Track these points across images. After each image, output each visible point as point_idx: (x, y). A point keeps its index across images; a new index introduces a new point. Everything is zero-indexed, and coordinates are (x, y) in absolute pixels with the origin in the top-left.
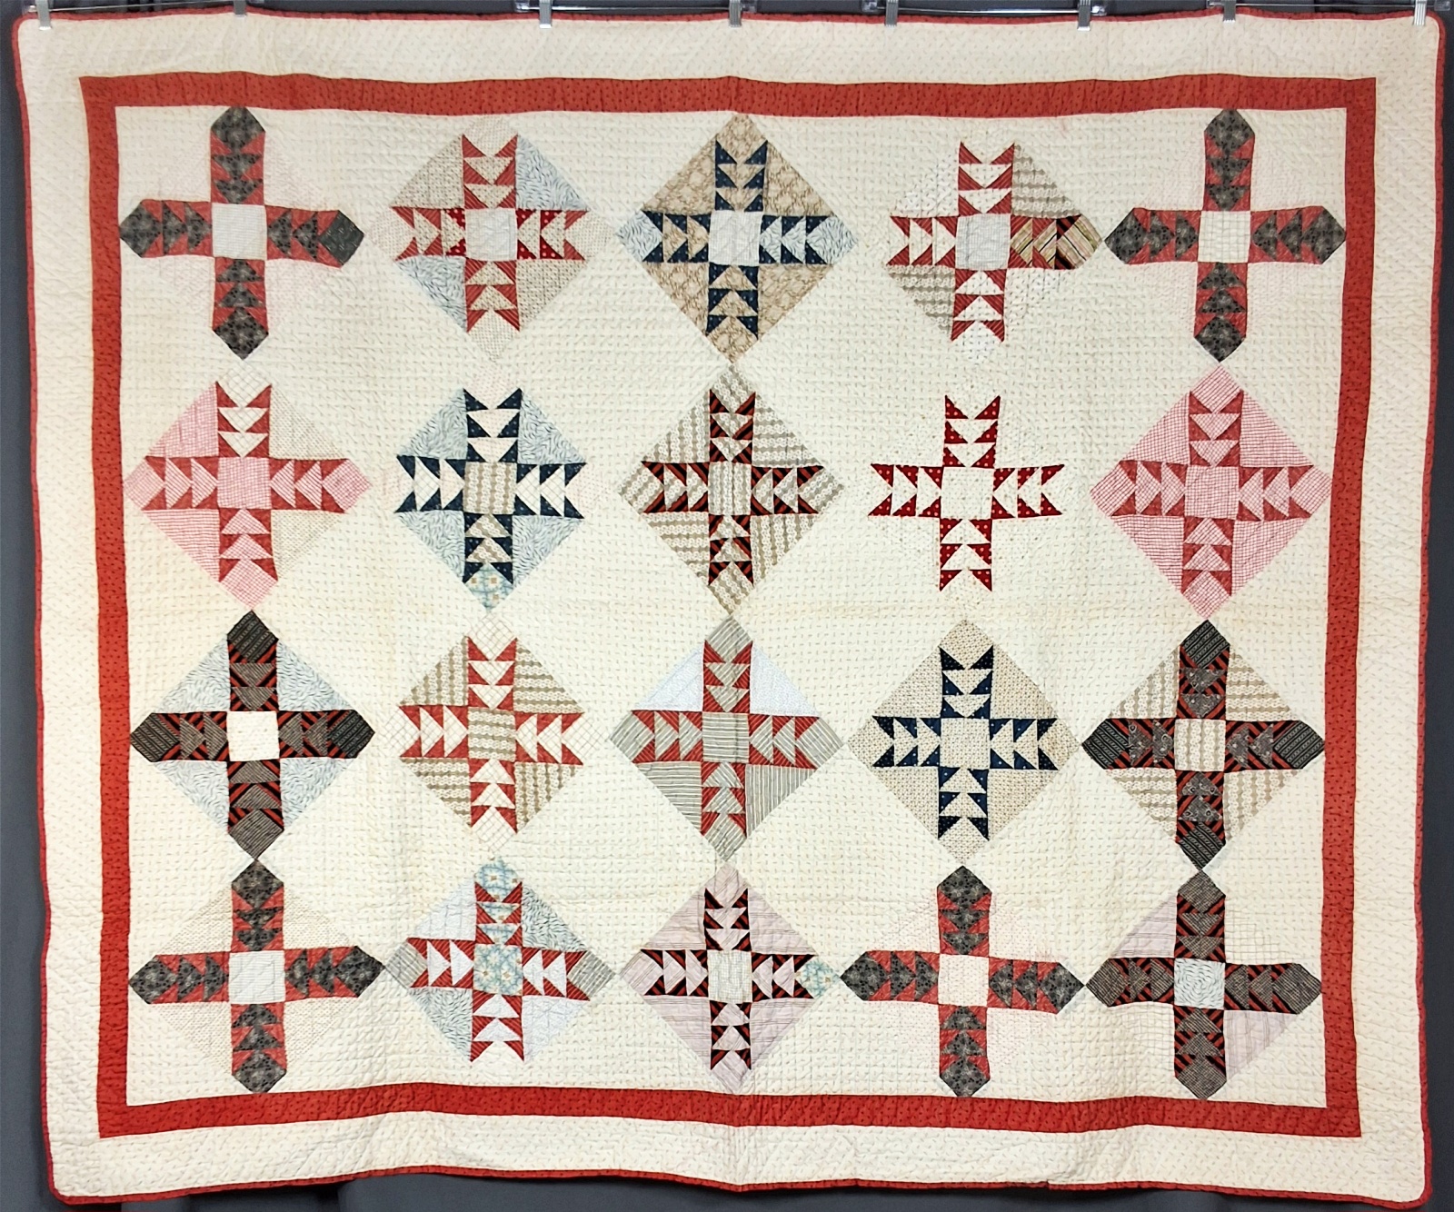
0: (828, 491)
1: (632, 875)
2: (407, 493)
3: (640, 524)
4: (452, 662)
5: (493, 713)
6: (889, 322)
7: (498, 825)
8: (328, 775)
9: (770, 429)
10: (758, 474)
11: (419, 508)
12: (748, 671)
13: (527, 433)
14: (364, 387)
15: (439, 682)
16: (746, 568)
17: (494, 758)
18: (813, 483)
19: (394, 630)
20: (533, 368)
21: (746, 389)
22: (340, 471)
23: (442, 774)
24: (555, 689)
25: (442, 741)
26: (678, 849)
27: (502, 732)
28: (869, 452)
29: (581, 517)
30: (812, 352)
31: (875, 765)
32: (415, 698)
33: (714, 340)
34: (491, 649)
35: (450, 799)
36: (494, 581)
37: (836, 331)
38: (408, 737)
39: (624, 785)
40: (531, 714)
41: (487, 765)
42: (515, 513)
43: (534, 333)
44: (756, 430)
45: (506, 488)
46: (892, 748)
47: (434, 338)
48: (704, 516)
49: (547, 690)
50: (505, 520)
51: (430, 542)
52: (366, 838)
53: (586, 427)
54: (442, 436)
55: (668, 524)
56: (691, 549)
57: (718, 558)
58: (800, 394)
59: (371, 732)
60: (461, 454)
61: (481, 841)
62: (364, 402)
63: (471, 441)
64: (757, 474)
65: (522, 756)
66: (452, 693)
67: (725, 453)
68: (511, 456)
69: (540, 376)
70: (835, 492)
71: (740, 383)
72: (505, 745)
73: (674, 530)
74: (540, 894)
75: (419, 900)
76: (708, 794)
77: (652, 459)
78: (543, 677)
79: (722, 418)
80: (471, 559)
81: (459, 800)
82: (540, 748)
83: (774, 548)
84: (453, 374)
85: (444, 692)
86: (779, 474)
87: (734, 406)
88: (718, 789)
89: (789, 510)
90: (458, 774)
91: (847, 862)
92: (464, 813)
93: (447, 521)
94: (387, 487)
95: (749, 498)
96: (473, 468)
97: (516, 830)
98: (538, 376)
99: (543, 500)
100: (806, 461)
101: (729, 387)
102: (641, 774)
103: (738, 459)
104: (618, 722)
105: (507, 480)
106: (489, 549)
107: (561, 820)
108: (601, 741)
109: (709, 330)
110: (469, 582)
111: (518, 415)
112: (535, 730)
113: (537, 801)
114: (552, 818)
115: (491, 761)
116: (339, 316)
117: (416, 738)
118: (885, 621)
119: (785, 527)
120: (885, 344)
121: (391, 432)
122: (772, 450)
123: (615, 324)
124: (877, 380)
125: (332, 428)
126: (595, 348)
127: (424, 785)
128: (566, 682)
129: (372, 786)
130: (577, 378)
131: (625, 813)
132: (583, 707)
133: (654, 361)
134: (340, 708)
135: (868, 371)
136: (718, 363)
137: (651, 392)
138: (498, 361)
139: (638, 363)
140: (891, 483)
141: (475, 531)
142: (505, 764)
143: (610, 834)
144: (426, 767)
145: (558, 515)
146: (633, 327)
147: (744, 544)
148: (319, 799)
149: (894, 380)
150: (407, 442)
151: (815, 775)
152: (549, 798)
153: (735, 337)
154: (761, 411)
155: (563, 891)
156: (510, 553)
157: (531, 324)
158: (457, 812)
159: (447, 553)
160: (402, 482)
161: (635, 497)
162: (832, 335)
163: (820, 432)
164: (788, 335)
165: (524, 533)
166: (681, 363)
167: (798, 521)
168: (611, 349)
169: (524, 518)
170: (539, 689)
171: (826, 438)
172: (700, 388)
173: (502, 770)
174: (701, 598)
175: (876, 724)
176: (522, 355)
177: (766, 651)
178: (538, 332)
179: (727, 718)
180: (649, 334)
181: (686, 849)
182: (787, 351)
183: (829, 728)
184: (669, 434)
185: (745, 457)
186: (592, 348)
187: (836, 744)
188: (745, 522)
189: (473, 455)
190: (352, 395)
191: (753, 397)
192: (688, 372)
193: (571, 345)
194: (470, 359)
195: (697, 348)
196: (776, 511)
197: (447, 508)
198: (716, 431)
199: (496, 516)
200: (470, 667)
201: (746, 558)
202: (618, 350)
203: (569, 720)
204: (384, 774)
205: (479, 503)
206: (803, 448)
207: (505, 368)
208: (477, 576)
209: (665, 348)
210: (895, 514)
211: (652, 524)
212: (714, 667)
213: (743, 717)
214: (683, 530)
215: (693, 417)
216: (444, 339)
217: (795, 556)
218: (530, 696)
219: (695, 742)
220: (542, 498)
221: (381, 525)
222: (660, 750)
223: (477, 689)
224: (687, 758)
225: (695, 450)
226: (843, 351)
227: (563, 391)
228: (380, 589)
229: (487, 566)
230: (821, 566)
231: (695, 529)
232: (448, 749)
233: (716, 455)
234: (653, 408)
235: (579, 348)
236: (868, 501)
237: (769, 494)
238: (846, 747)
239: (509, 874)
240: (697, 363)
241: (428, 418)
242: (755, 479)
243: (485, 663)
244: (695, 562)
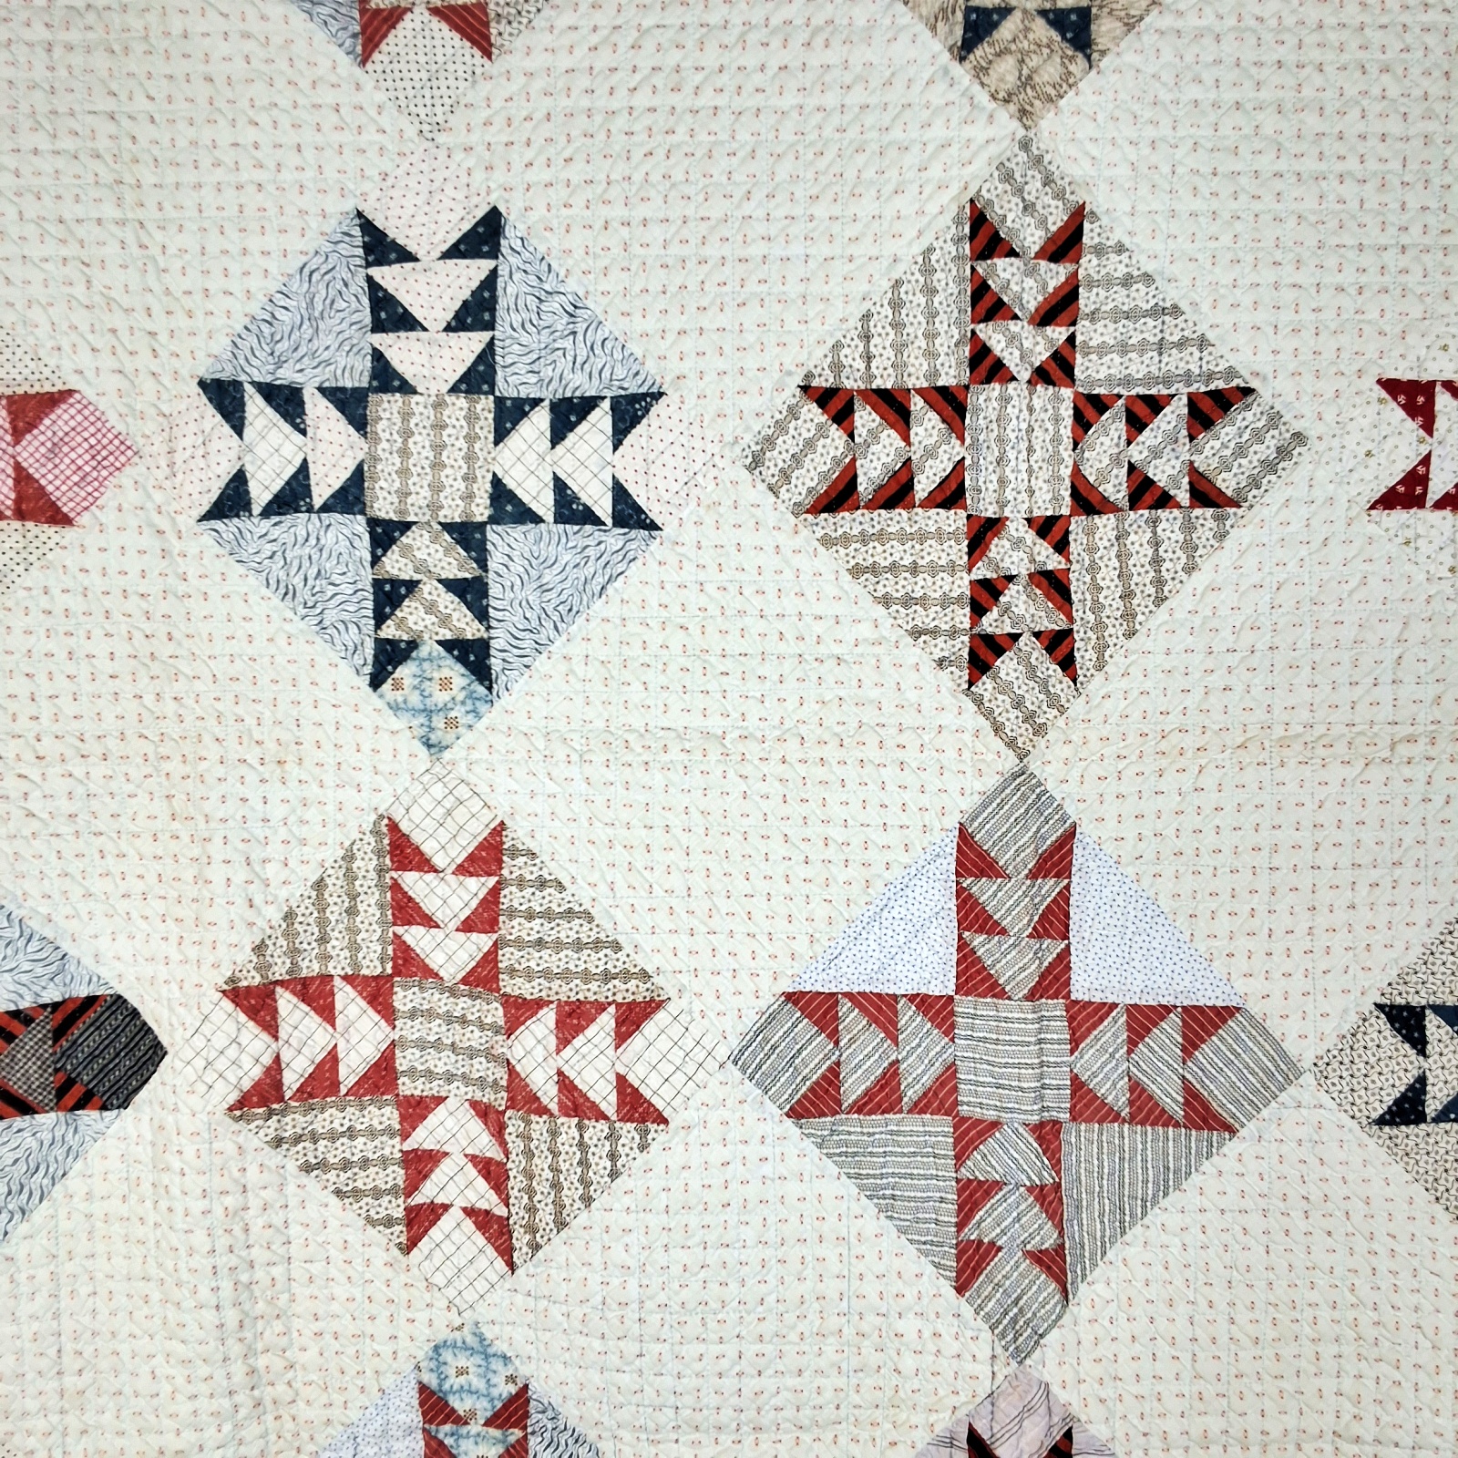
0: (1266, 450)
1: (791, 1382)
2: (226, 471)
3: (798, 541)
4: (350, 876)
5: (453, 992)
6: (1427, 18)
7: (469, 1250)
8: (59, 1152)
9: (1120, 297)
10: (1089, 412)
11: (256, 509)
12: (1065, 895)
13: (516, 319)
14: (109, 211)
15: (322, 923)
16: (1059, 645)
17: (458, 1095)
18: (1227, 432)
19: (207, 807)
20: (529, 154)
21: (1060, 195)
22: (58, 422)
23: (333, 1136)
24: (597, 945)
25: (332, 1059)
26: (901, 1326)
27: (475, 1038)
28: (1371, 351)
29: (653, 526)
30: (1229, 96)
31: (1381, 1122)
32: (263, 968)
33: (981, 72)
34: (447, 847)
35: (357, 1194)
36: (445, 684)
37: (1292, 41)
38: (247, 1062)
39: (767, 1169)
40: (539, 1004)
41: (441, 1111)
42: (493, 520)
43: (529, 64)
44: (1086, 300)
45: (470, 458)
46: (1422, 1080)
47: (280, 83)
48: (954, 520)
49: (578, 946)
50: (467, 536)
51: (288, 593)
52: (156, 1296)
53: (662, 303)
54: (307, 330)
55: (864, 539)
56: (923, 601)
57: (992, 623)
58: (1197, 205)
59: (156, 1052)
60: (356, 374)
61: (429, 1285)
62: (112, 249)
63: (380, 340)
64: (1089, 410)
65: (522, 1097)
66: (354, 947)
67: (1011, 360)
68: (478, 378)
69: (546, 176)
70: (1283, 453)
71: (1047, 181)
72: (480, 1067)
73: (879, 554)
74: (570, 1413)
75: (290, 1425)
76: (973, 1196)
77: (824, 381)
78: (569, 914)
79: (1003, 272)
80: (389, 631)
81: (377, 1193)
82: (565, 1084)
83: (1127, 595)
84: (330, 173)
85: (337, 944)
86: (1141, 409)
87: (1032, 238)
88: (997, 1185)
89: (1165, 500)
90: (372, 1133)
91: (1308, 1350)
92: (389, 1222)
93: (329, 539)
94: (179, 457)
95: (1066, 472)
96: (386, 408)
97: (511, 1266)
98: (539, 175)
99: (560, 486)
100: (1210, 376)
101: (1019, 191)
102: (808, 1144)
103: (1042, 375)
104: (751, 1019)
105: (471, 439)
106: (431, 608)
107: (617, 1254)
108: (711, 1065)
109: (965, 48)
110: (386, 687)
111: (494, 273)
112: (552, 1041)
113: (559, 1206)
114: (596, 1247)
115: (451, 1103)
116: (46, 35)
117: (267, 1060)
118: (1407, 772)
119: (1156, 543)
120: (1415, 72)
121: (181, 321)
122: (1124, 349)
123: (729, 38)
124: (1395, 165)
125: (36, 314)
126: (681, 101)
127: (292, 1166)
128: (625, 926)
129: (165, 1179)
130: (638, 177)
131: (771, 1235)
132: (666, 985)
133: (828, 131)
134: (84, 992)
135: (1373, 142)
136: (991, 132)
137: (821, 210)
138: (441, 138)
139: (787, 136)
140: (1428, 427)
141: (396, 565)
142: (483, 1112)
143: (734, 1286)
144: (295, 1122)
145: (597, 521)
146: (776, 43)
147: (1055, 586)
148: (40, 1213)
149: (1437, 165)
150: (221, 345)
151: (1232, 1147)
152: (587, 1200)
153: (1034, 61)
154: (1099, 251)
155: (625, 1414)
156: (482, 615)
157: (519, 43)
158: (371, 1222)
159: (330, 617)
160: (215, 445)
161: (786, 475)
162: (1281, 53)
163: (1247, 301)
164: (1167, 55)
165: (517, 567)
166: (897, 134)
167: (1188, 527)
168: (721, 101)
169: (517, 531)
170: (559, 945)
171: (1262, 317)
172: (946, 197)
173: (476, 1126)
174: (948, 719)
175: (1383, 1022)
176: (499, 121)
177: (1109, 847)
178: (538, 61)
179: (1016, 1011)
180: (815, 60)
181: (919, 1323)
182: (1165, 96)
183: (1266, 1033)
184: (867, 317)
185: (1057, 369)
186: (675, 99)
187: (1284, 1071)
188: (1057, 532)
189: (386, 378)
190: (81, 231)
191: (1078, 216)
192: (912, 159)
193: (622, 92)
194: (370, 136)
195: (938, 94)
196: (1135, 501)
197: (326, 508)
198: (987, 304)
199: (448, 527)
200: (396, 887)
201: (1059, 623)
202: (737, 103)
203: (632, 1018)
204: (190, 1153)
205: (404, 494)
206: (1203, 343)
207: (459, 156)
208: (405, 672)
209: (856, 97)
210: (1439, 505)
211: (827, 541)
212: (984, 890)
213: (1055, 1008)
214: (901, 553)
215: (928, 270)
216: (304, 84)
217: (1180, 615)
218: (535, 960)
219: (938, 1068)
220: (556, 479)
221: (164, 553)
222: (854, 1086)
223: (415, 936)
224: (920, 1107)
225: (930, 354)
226: (1307, 92)
227: (605, 212)
228: (170, 707)
229: (429, 648)
230: (1248, 638)
231: (934, 553)
232: (348, 1074)
233: (986, 366)
234: (827, 250)
235: (642, 100)
236: (1368, 475)
237: (1116, 460)
238: (1308, 1079)
239: (496, 1364)
240: (938, 132)
241: (273, 286)
242: (1082, 423)
243: (430, 877)
244: (934, 633)
